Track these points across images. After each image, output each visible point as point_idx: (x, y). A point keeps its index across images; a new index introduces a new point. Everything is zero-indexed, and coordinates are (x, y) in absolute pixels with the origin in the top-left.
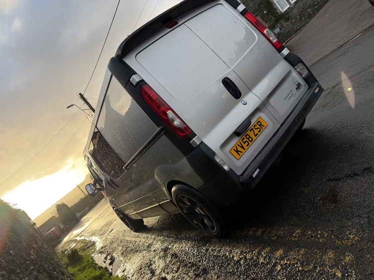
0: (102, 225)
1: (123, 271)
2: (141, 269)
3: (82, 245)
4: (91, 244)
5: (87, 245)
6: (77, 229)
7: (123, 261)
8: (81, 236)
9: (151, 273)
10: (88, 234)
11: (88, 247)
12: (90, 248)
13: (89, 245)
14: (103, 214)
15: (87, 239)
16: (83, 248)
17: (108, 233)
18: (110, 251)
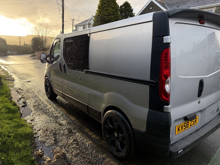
0: (23, 72)
1: (32, 120)
2: (47, 130)
3: (5, 75)
4: (11, 79)
5: (8, 77)
6: (3, 60)
7: (33, 112)
8: (5, 67)
9: (54, 141)
10: (10, 70)
11: (9, 80)
12: (10, 81)
13: (9, 79)
14: (26, 65)
15: (10, 73)
16: (5, 77)
17: (26, 81)
18: (25, 96)
